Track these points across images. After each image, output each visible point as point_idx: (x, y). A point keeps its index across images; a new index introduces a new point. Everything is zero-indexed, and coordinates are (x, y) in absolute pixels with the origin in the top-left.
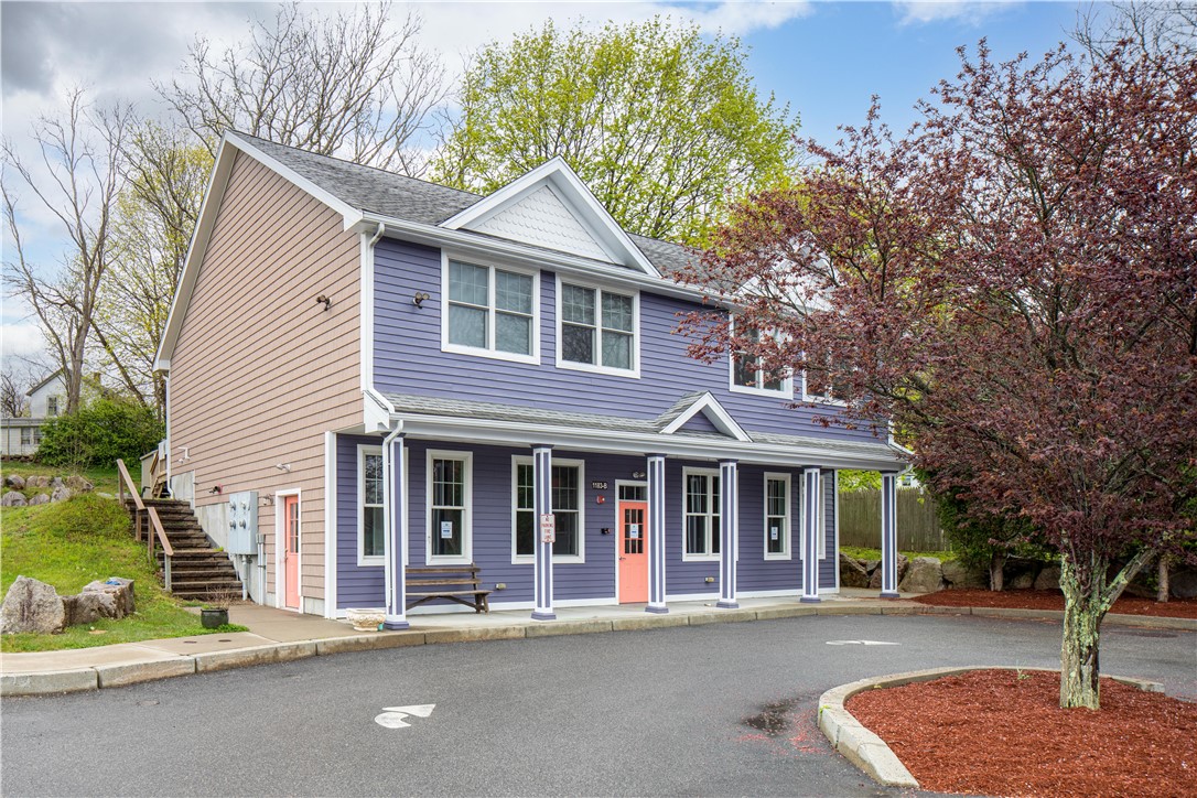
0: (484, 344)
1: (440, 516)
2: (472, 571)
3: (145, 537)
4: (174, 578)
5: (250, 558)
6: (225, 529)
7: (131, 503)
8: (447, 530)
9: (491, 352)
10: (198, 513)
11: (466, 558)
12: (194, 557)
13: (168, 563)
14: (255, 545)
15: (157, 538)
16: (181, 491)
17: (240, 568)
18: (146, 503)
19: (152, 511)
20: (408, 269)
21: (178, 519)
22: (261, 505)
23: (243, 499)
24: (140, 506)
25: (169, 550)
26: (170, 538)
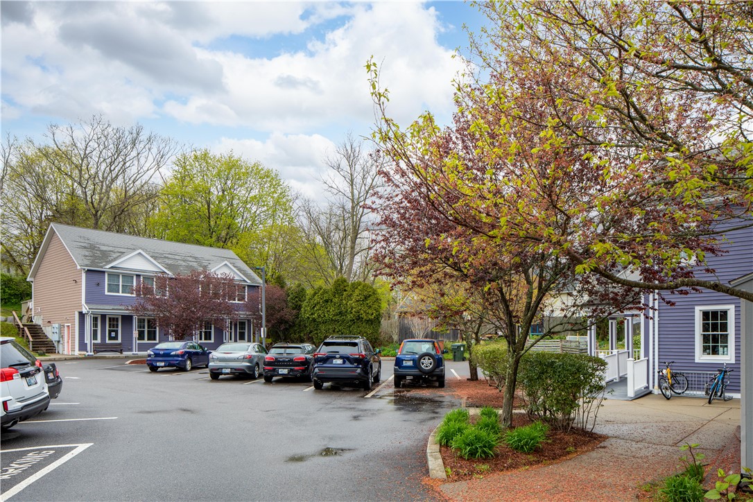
0: (118, 292)
1: (110, 332)
2: (120, 344)
3: (23, 336)
4: (33, 347)
5: (59, 342)
6: (51, 333)
7: (18, 325)
8: (113, 334)
9: (121, 294)
10: (43, 328)
11: (119, 341)
12: (40, 342)
13: (31, 343)
14: (59, 338)
15: (27, 336)
16: (37, 321)
17: (56, 344)
18: (23, 325)
19: (26, 328)
20: (96, 277)
21: (35, 330)
22: (61, 327)
23: (57, 325)
24: (22, 327)
25: (31, 339)
26: (32, 336)
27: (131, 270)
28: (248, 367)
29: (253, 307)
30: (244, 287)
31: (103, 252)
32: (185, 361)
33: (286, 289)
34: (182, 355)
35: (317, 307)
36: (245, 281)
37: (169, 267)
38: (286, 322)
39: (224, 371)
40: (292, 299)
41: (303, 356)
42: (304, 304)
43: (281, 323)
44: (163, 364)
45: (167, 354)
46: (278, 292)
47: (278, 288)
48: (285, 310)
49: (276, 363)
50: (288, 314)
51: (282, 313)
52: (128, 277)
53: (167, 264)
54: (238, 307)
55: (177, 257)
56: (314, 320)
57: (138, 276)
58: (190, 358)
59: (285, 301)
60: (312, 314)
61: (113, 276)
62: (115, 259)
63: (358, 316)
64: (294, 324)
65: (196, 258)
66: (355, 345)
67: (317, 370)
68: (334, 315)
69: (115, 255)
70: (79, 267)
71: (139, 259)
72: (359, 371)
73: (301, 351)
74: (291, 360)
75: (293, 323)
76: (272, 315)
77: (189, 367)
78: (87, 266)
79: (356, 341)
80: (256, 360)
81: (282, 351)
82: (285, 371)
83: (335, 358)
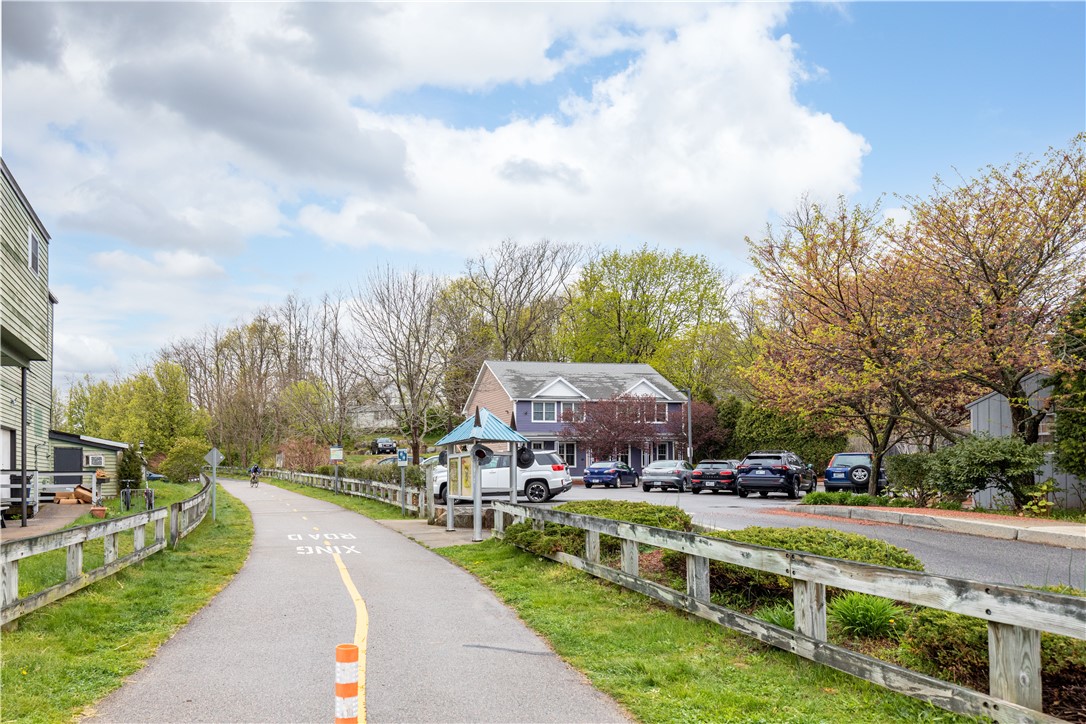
0: (542, 419)
9: (544, 421)
20: (525, 407)
27: (552, 397)
28: (677, 481)
29: (675, 427)
30: (665, 406)
31: (528, 382)
32: (616, 479)
33: (715, 405)
34: (613, 474)
35: (757, 424)
36: (665, 398)
37: (585, 390)
38: (716, 443)
39: (655, 483)
40: (723, 415)
41: (729, 470)
42: (739, 421)
43: (710, 445)
44: (597, 481)
45: (600, 473)
46: (706, 409)
47: (706, 404)
48: (715, 429)
49: (702, 477)
50: (719, 433)
51: (711, 433)
52: (550, 404)
53: (584, 388)
54: (660, 428)
55: (592, 380)
56: (752, 440)
57: (559, 403)
58: (619, 476)
59: (715, 419)
60: (750, 433)
61: (539, 404)
62: (538, 389)
63: (813, 433)
64: (726, 446)
65: (610, 378)
66: (779, 458)
67: (740, 480)
68: (779, 433)
69: (537, 385)
70: (511, 399)
71: (560, 386)
72: (782, 480)
73: (729, 466)
74: (717, 474)
75: (726, 443)
76: (698, 435)
77: (619, 485)
78: (518, 397)
79: (781, 455)
80: (684, 475)
81: (709, 466)
82: (712, 484)
83: (758, 469)
